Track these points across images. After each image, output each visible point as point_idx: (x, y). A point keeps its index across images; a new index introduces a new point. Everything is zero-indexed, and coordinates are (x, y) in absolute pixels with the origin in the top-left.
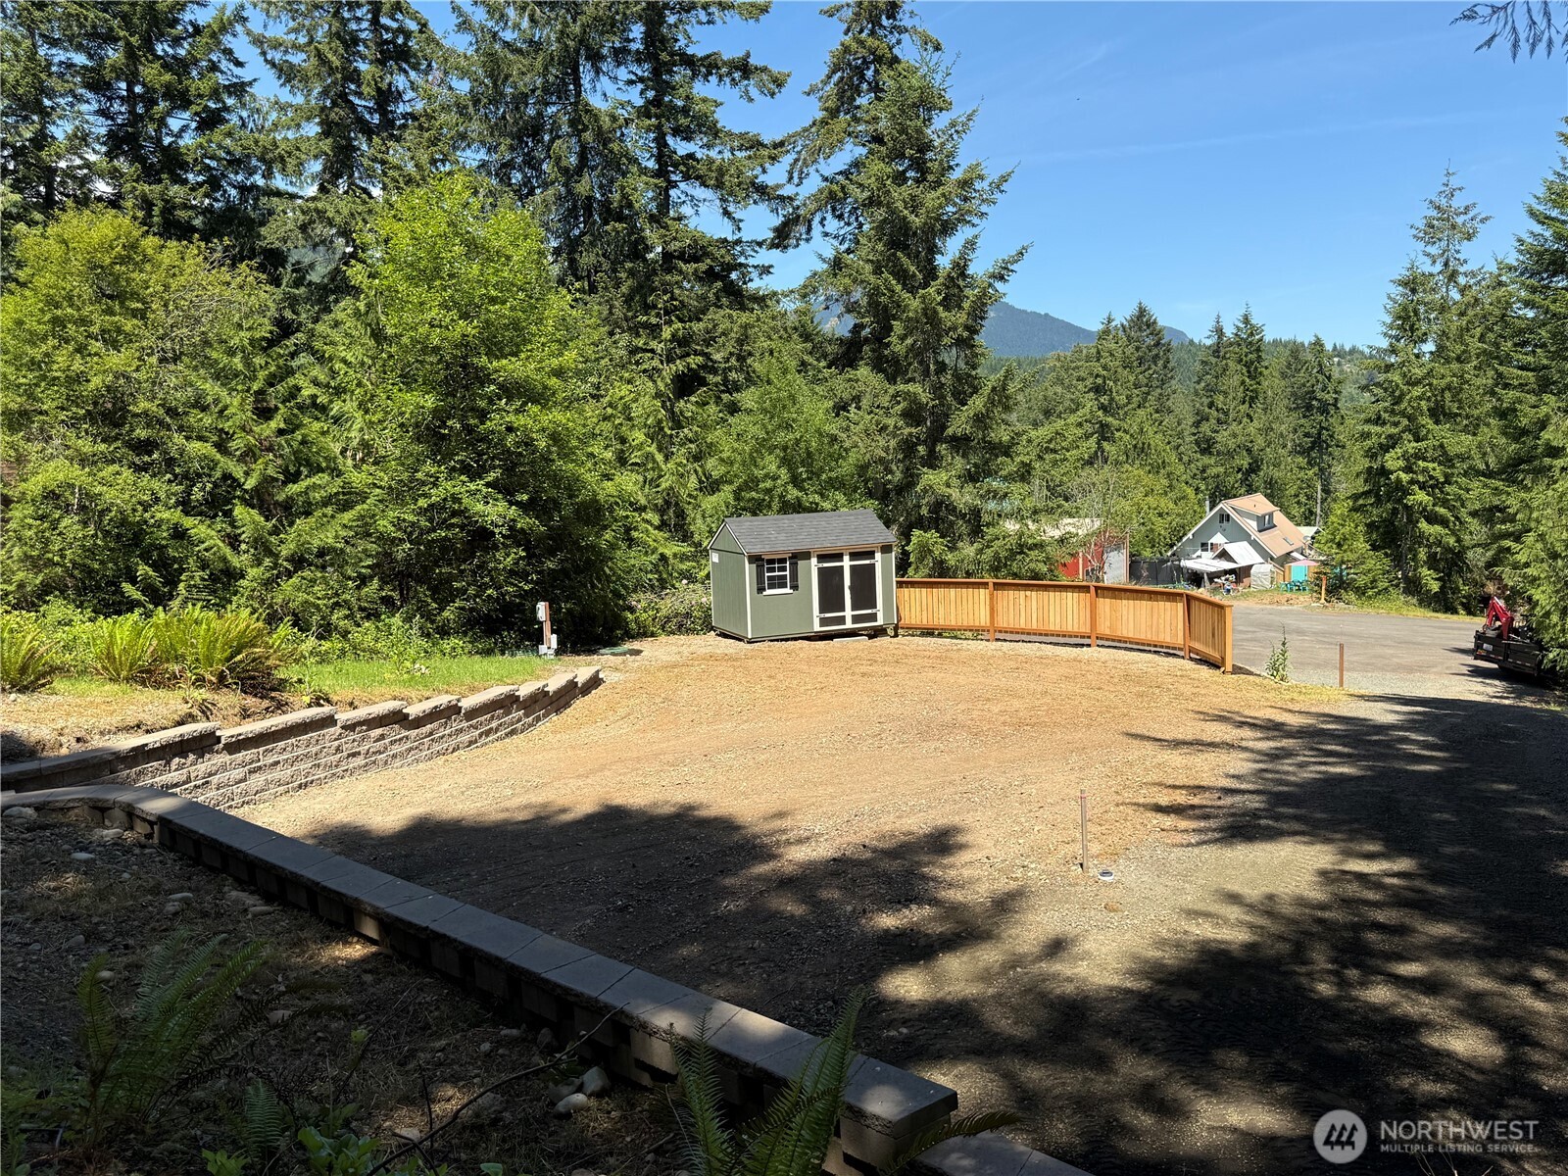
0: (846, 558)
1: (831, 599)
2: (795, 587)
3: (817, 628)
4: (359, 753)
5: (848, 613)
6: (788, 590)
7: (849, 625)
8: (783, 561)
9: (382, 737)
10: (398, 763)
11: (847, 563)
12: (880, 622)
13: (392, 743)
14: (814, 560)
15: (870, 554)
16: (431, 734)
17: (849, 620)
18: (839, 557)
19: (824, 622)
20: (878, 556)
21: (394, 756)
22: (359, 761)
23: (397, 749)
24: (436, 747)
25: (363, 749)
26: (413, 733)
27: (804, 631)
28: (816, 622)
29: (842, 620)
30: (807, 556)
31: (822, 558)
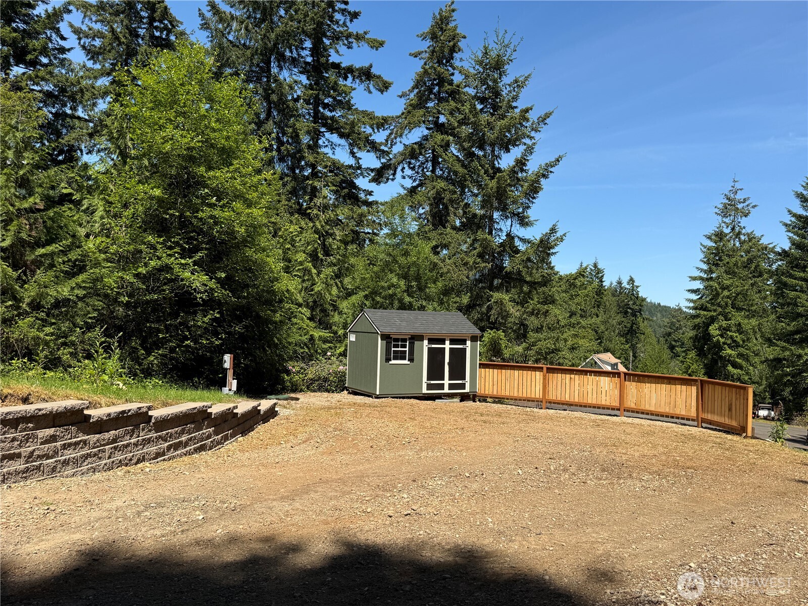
0: (447, 342)
1: (435, 372)
2: (411, 360)
3: (425, 391)
4: (19, 456)
5: (446, 382)
6: (406, 362)
7: (446, 390)
8: (404, 340)
9: (53, 439)
10: (69, 471)
11: (447, 346)
12: (467, 390)
13: (64, 447)
14: (426, 342)
15: (463, 342)
16: (114, 441)
17: (446, 387)
18: (442, 341)
19: (430, 387)
20: (468, 343)
21: (66, 463)
22: (19, 465)
23: (70, 454)
24: (119, 456)
25: (25, 451)
26: (93, 438)
27: (414, 391)
28: (424, 386)
29: (441, 387)
30: (421, 338)
31: (431, 341)
